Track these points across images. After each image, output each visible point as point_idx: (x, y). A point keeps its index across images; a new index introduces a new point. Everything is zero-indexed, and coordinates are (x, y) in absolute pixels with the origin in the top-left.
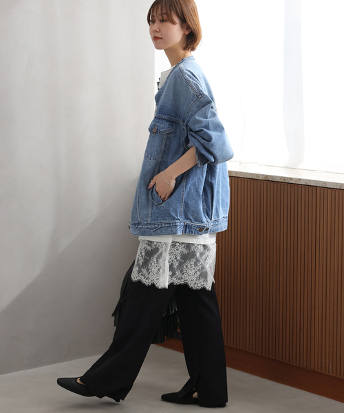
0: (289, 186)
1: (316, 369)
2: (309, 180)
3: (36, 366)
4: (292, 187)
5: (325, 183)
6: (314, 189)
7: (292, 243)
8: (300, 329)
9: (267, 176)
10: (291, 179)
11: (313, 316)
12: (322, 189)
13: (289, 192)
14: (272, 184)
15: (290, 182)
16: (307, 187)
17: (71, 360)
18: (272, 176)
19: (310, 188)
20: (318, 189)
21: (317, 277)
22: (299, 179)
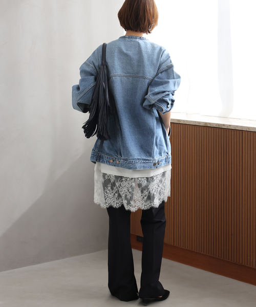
0: (222, 131)
1: (243, 264)
2: (237, 126)
3: (39, 263)
4: (225, 131)
5: (249, 128)
6: (241, 132)
7: (225, 172)
8: (232, 234)
9: (206, 123)
10: (224, 125)
11: (241, 225)
12: (246, 133)
13: (222, 135)
14: (210, 129)
15: (223, 127)
16: (235, 131)
17: (64, 258)
18: (210, 123)
19: (238, 132)
20: (244, 132)
21: (244, 196)
22: (230, 125)
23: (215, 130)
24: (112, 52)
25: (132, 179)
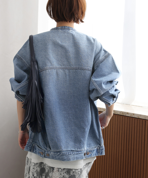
16: (139, 120)
22: (133, 114)
23: (119, 117)
24: (46, 44)
25: (64, 169)
